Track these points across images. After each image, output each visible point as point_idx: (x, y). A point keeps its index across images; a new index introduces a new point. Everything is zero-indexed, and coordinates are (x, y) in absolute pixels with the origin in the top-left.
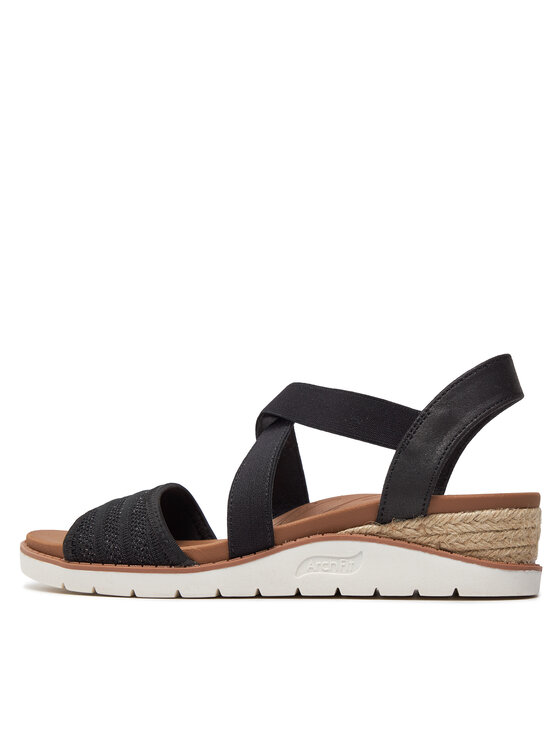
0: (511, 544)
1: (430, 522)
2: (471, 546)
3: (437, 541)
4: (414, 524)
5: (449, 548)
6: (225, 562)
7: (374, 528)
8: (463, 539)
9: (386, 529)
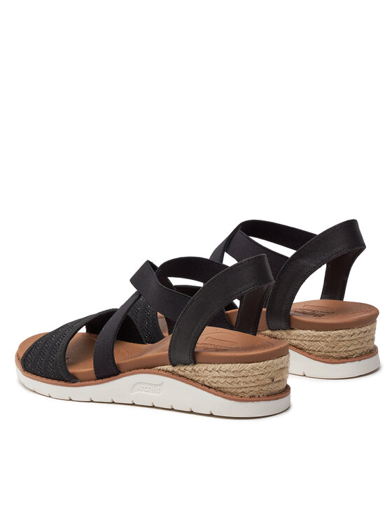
0: (242, 385)
1: (197, 367)
2: (220, 385)
3: (202, 379)
4: (189, 368)
5: (208, 385)
6: (93, 382)
7: (170, 368)
8: (215, 380)
9: (176, 369)
